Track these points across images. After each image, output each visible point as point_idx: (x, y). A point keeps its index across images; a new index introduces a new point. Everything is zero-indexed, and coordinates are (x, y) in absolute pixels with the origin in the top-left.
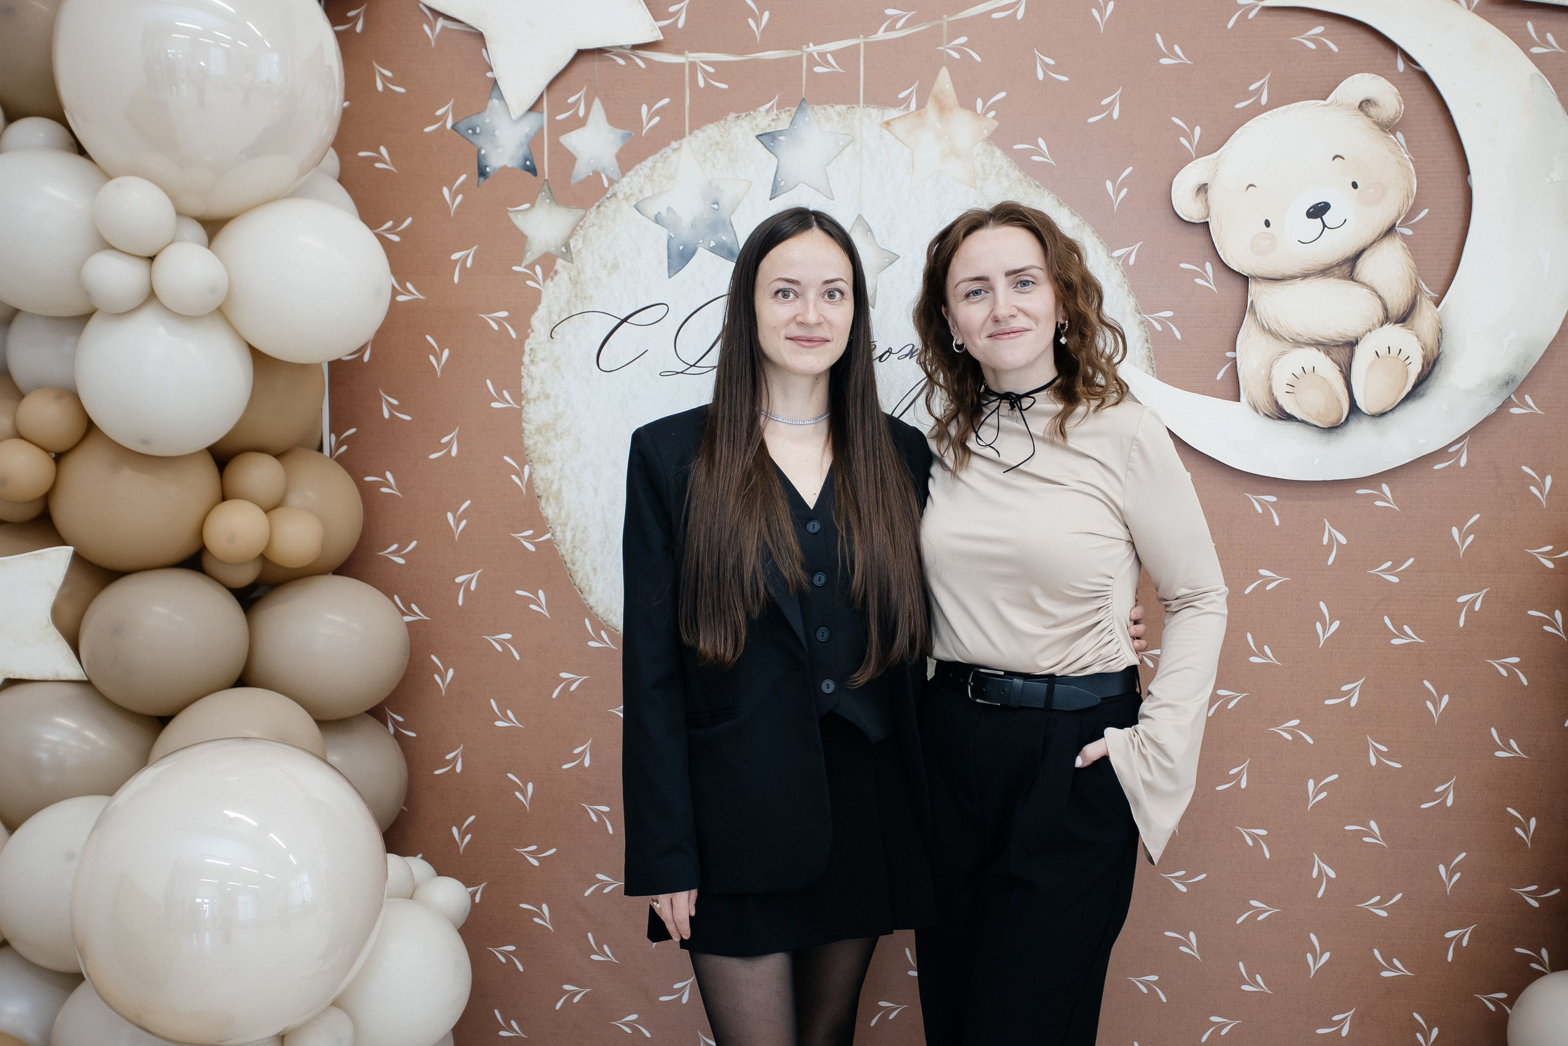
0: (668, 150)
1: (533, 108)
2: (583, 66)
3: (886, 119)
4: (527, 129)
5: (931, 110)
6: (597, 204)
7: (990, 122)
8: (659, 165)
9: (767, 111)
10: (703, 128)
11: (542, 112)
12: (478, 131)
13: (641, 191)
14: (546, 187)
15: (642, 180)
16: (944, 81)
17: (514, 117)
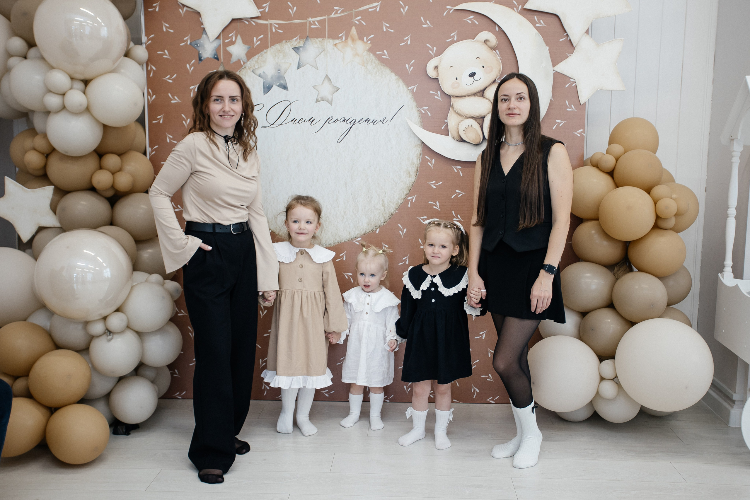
0: (263, 53)
1: (218, 38)
2: (233, 24)
3: (335, 43)
4: (215, 45)
5: (349, 40)
6: (239, 70)
7: (369, 45)
8: (260, 57)
9: (296, 40)
10: (275, 45)
11: (220, 39)
12: (199, 45)
13: (254, 66)
14: (222, 64)
15: (254, 62)
16: (354, 31)
17: (211, 41)
